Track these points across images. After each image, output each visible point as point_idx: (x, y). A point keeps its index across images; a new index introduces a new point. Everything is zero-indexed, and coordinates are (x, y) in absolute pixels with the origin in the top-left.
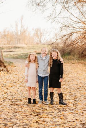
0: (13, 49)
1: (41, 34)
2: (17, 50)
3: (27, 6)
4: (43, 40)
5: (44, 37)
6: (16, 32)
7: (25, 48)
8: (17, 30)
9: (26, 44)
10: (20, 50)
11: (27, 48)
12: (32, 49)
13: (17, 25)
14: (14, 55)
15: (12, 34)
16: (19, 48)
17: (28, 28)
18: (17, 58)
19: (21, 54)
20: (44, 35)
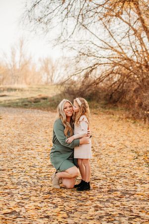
0: (6, 92)
1: (53, 67)
2: (13, 93)
3: (20, 22)
4: (56, 78)
5: (58, 73)
6: (12, 64)
7: (25, 91)
8: (14, 62)
9: (29, 84)
10: (17, 94)
11: (28, 91)
12: (37, 92)
13: (13, 54)
14: (5, 101)
15: (6, 68)
16: (15, 90)
17: (31, 58)
18: (9, 106)
19: (17, 99)
20: (57, 70)
